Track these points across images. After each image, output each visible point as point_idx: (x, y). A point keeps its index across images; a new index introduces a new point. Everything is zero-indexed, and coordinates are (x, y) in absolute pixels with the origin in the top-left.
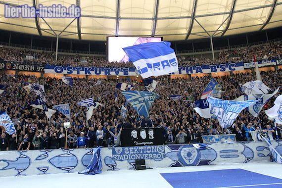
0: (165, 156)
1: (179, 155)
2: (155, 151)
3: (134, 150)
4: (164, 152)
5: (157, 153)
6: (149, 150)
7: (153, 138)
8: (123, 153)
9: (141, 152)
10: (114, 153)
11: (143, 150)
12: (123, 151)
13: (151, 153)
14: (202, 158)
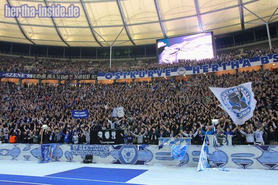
0: (109, 154)
1: (120, 154)
2: (102, 149)
3: (86, 148)
4: (108, 151)
5: (103, 151)
6: (97, 148)
7: (115, 138)
8: (78, 149)
9: (91, 149)
10: (72, 149)
11: (92, 148)
12: (78, 147)
13: (98, 150)
14: (139, 159)
